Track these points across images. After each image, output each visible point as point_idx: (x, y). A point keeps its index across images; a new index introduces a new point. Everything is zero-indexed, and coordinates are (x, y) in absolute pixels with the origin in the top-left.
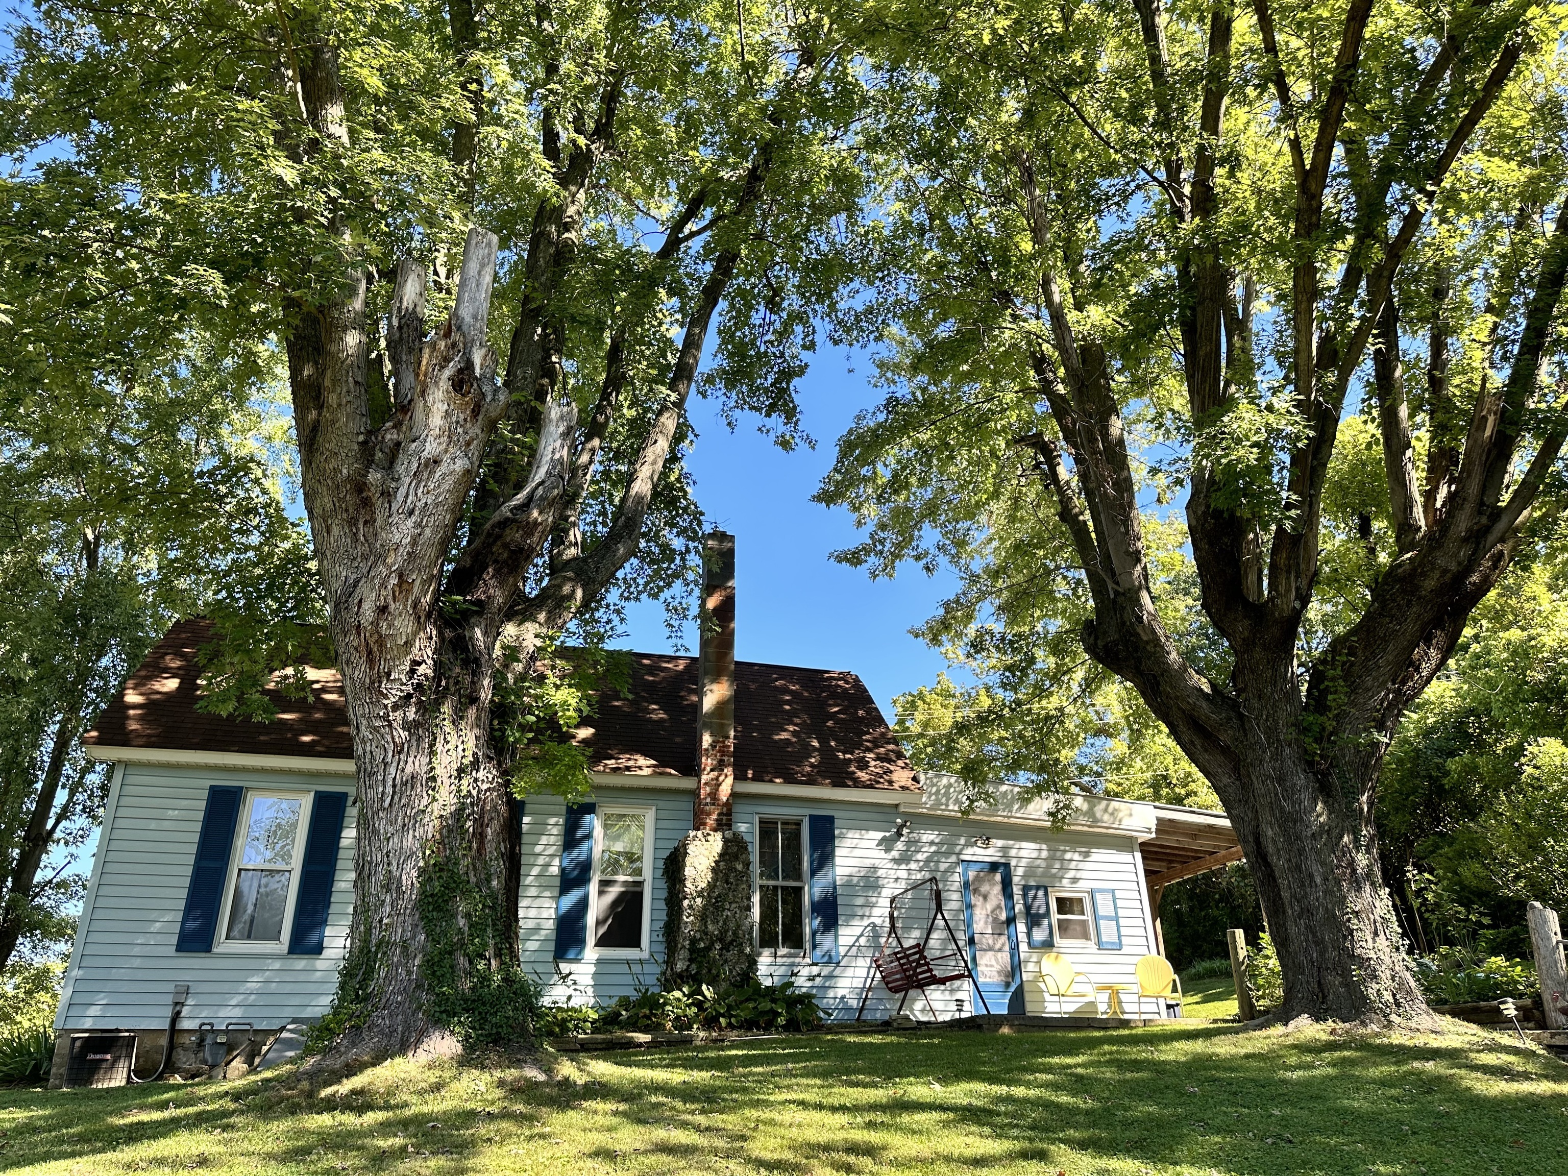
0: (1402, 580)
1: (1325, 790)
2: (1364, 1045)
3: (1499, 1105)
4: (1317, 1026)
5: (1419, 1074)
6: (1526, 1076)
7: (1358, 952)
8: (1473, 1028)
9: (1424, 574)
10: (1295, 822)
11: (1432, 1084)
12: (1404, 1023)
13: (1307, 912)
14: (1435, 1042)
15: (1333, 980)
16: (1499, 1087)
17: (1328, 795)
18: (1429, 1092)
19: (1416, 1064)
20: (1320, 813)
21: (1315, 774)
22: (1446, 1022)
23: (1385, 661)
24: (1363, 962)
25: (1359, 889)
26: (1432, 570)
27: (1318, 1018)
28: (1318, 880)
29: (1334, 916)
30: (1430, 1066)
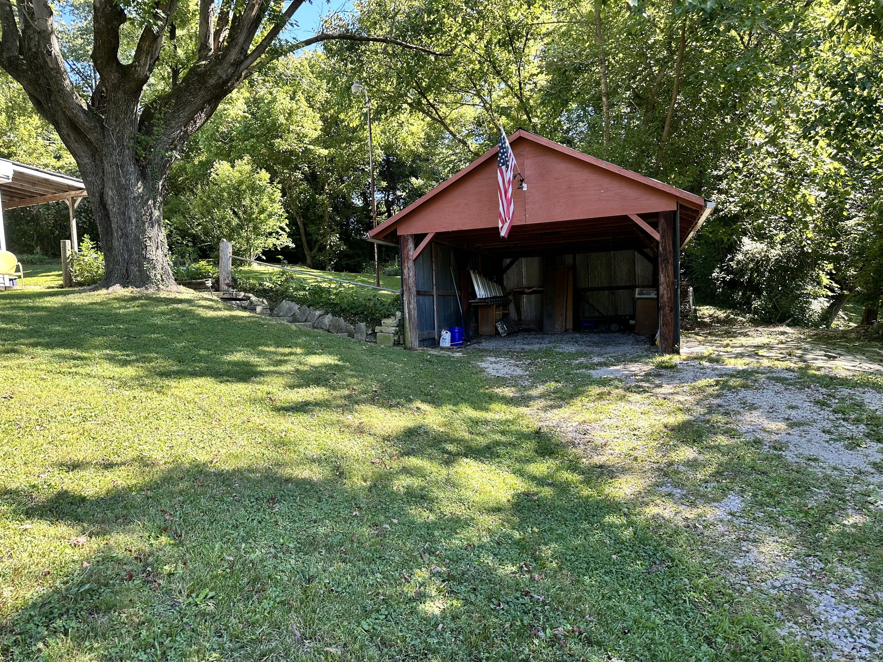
0: (199, 75)
1: (143, 176)
2: (148, 298)
3: (212, 320)
4: (124, 290)
5: (177, 309)
6: (219, 309)
7: (148, 256)
8: (192, 291)
9: (210, 75)
10: (126, 190)
11: (183, 314)
12: (165, 288)
13: (125, 235)
14: (179, 296)
15: (134, 269)
16: (211, 314)
17: (144, 178)
18: (184, 316)
19: (175, 306)
20: (139, 188)
21: (139, 166)
22: (182, 288)
23: (183, 115)
24: (149, 261)
25: (152, 227)
26: (215, 74)
27: (125, 285)
28: (133, 220)
29: (139, 238)
30: (180, 306)
